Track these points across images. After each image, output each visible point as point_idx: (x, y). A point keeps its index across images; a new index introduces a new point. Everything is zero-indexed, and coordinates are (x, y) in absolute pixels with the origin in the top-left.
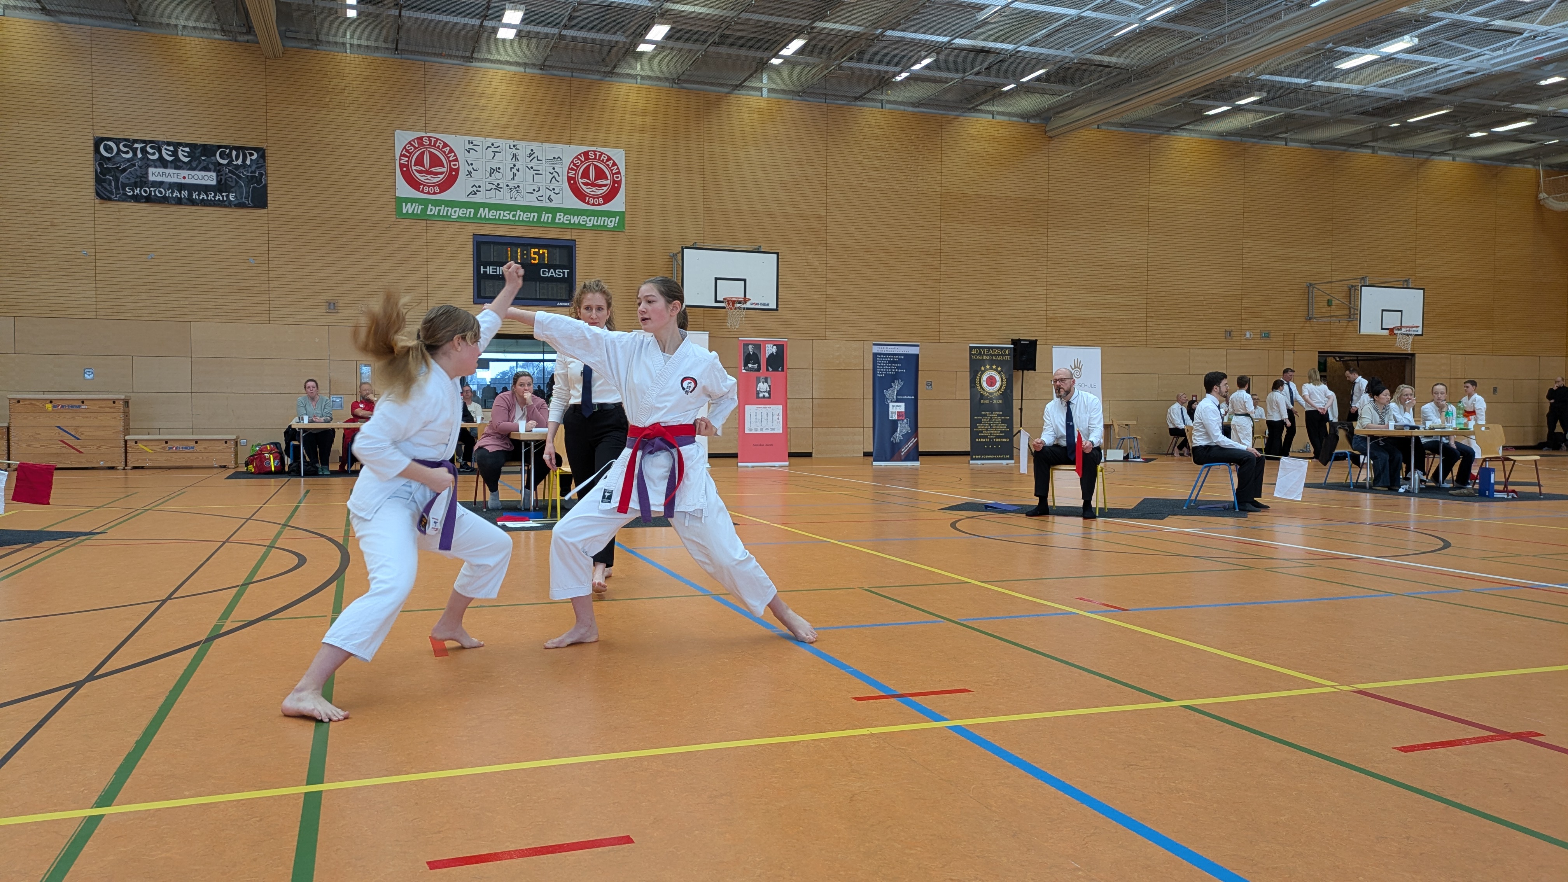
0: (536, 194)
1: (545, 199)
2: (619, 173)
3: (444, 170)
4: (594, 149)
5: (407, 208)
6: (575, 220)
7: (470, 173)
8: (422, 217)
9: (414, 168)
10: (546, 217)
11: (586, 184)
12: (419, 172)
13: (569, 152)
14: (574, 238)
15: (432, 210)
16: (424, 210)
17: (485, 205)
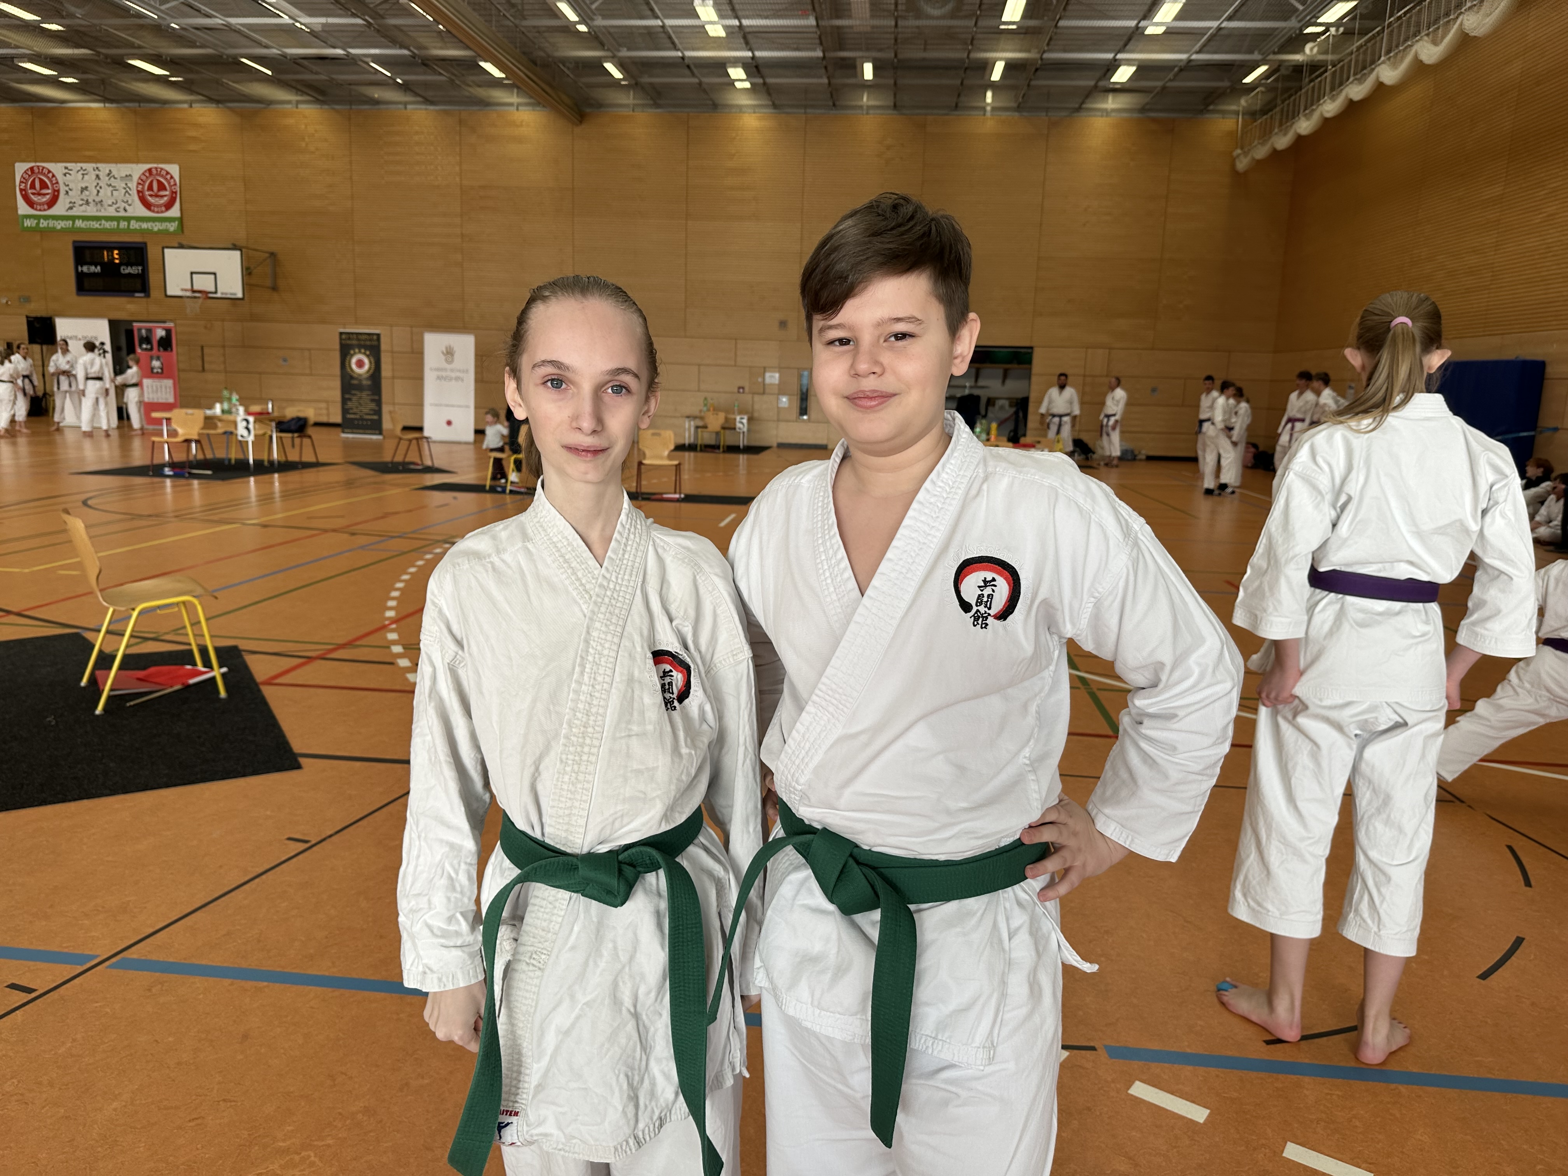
0: (115, 206)
1: (121, 210)
2: (175, 184)
3: (50, 191)
4: (155, 165)
5: (28, 223)
6: (145, 226)
7: (67, 192)
8: (36, 230)
9: (30, 191)
10: (123, 225)
11: (151, 196)
12: (33, 194)
13: (137, 170)
14: (145, 240)
15: (43, 224)
16: (38, 224)
17: (79, 217)
